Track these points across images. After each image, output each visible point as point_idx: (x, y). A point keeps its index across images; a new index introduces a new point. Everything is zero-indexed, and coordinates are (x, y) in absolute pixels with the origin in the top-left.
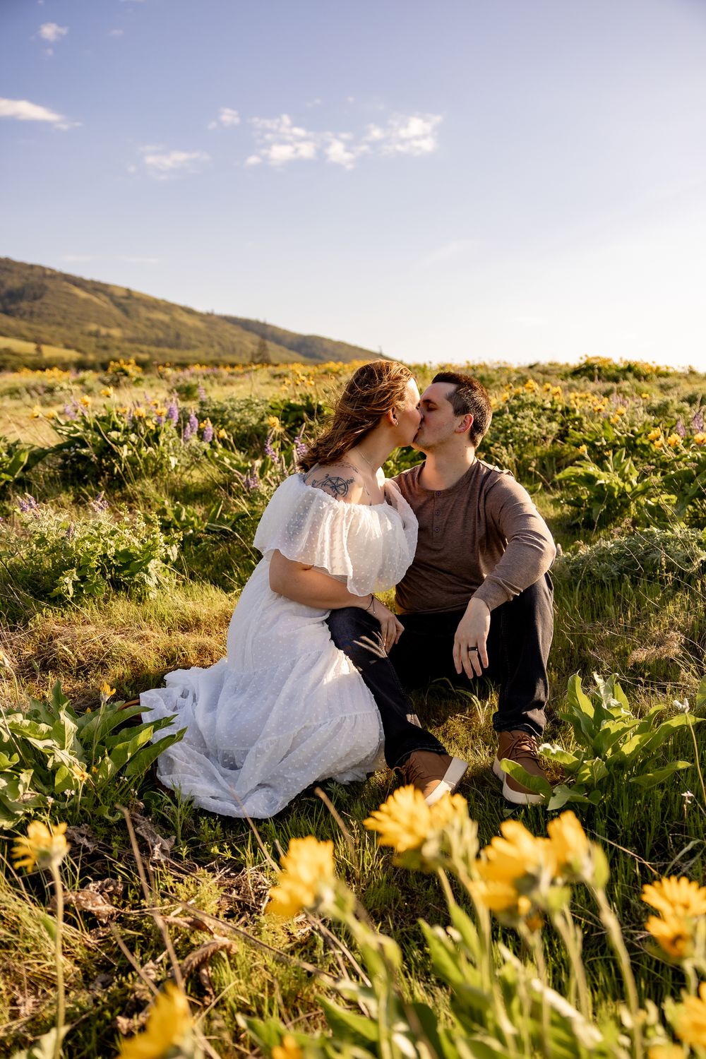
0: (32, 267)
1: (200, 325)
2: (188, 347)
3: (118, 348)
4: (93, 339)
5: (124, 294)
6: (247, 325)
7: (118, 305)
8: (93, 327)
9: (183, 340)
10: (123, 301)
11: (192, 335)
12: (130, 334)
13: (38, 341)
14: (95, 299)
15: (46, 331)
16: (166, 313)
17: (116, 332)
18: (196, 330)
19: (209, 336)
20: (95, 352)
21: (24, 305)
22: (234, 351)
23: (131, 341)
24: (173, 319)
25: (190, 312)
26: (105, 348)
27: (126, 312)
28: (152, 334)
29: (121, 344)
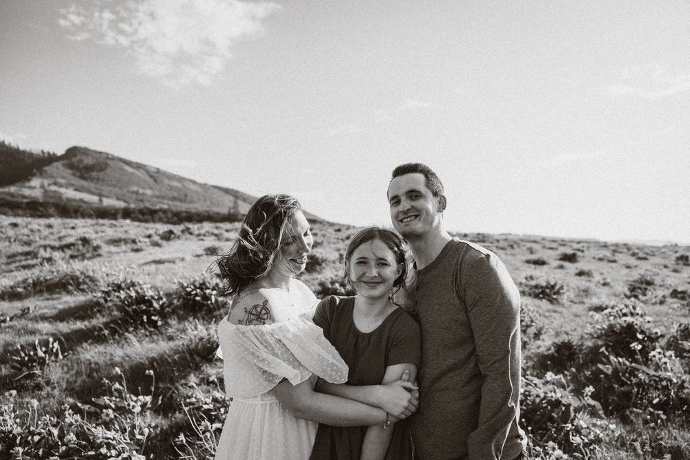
0: (101, 153)
1: (199, 190)
2: (191, 202)
3: (149, 201)
4: (134, 195)
5: (156, 170)
6: (227, 191)
7: (151, 177)
8: (135, 189)
9: (189, 198)
10: (154, 175)
11: (194, 195)
12: (157, 193)
13: (100, 195)
14: (137, 173)
15: (106, 189)
16: (179, 182)
17: (149, 192)
18: (197, 192)
19: (204, 196)
20: (135, 203)
21: (94, 174)
22: (218, 206)
24: (184, 186)
25: (194, 182)
26: (141, 201)
27: (155, 180)
28: (170, 194)
29: (151, 199)
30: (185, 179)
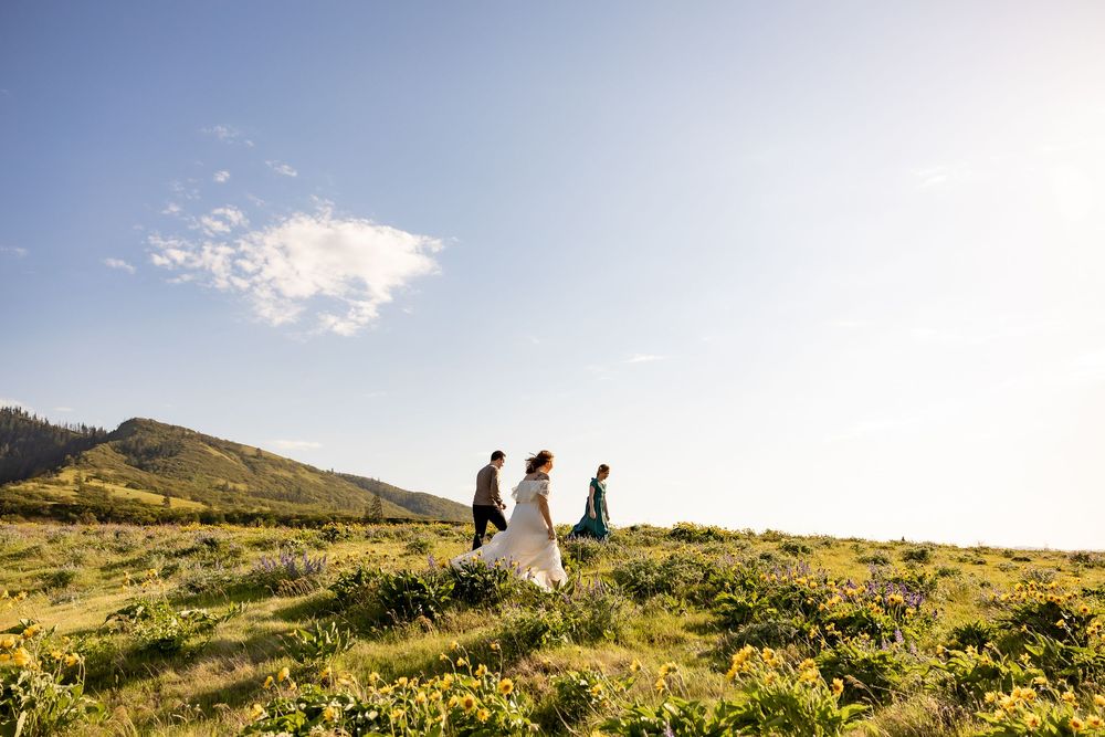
0: (173, 428)
1: (320, 482)
2: (307, 501)
3: (242, 501)
4: (220, 492)
5: (255, 453)
6: (362, 483)
7: (248, 463)
8: (222, 482)
9: (303, 496)
10: (253, 459)
11: (312, 491)
12: (254, 488)
13: (167, 494)
14: (227, 458)
15: (176, 485)
16: (290, 471)
17: (242, 487)
18: (317, 487)
19: (327, 492)
20: (220, 505)
21: (159, 461)
22: (348, 506)
23: (255, 494)
24: (295, 476)
25: (312, 470)
26: (230, 501)
27: (254, 469)
28: (275, 489)
29: (245, 498)
30: (299, 464)
